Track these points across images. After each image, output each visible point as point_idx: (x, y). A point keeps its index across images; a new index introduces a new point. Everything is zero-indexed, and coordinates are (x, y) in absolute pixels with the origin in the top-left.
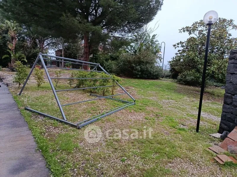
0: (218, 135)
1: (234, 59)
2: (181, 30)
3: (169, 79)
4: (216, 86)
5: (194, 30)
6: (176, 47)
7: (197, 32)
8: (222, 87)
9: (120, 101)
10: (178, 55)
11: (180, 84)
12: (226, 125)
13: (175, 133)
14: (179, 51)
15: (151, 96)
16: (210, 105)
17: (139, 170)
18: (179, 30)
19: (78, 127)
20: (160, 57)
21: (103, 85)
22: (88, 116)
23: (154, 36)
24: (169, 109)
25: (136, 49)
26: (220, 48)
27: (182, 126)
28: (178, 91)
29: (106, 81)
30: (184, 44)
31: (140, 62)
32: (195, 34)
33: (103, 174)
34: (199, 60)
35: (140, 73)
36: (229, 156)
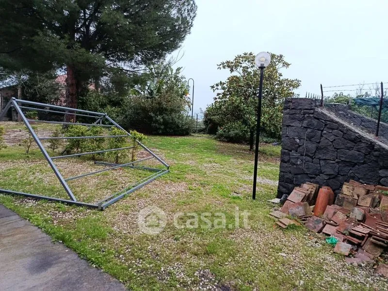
0: (277, 200)
1: (289, 109)
2: (220, 65)
3: (204, 135)
4: (266, 142)
5: (236, 66)
6: (215, 89)
7: (240, 70)
8: (273, 144)
9: (146, 169)
10: (217, 100)
11: (220, 141)
12: (284, 187)
13: (229, 203)
14: (218, 94)
15: (186, 160)
16: (263, 167)
17: (199, 245)
18: (218, 65)
19: (100, 208)
20: (188, 102)
21: (117, 147)
22: (107, 193)
23: (178, 69)
24: (215, 175)
25: (152, 89)
26: (271, 92)
27: (235, 194)
28: (221, 152)
29: (120, 140)
30: (225, 85)
31: (161, 110)
32: (238, 72)
33: (157, 255)
34: (246, 108)
35: (162, 127)
36: (290, 219)
